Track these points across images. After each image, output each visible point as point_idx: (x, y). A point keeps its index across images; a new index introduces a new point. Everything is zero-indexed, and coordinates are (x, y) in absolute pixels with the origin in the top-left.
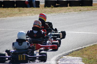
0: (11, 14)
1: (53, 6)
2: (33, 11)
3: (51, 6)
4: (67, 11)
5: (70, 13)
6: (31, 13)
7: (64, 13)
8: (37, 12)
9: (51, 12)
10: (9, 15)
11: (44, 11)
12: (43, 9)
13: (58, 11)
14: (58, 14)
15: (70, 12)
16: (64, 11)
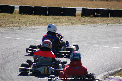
0: (44, 22)
1: (93, 16)
2: (70, 20)
3: (91, 15)
4: (110, 22)
5: (113, 25)
6: (67, 23)
7: (106, 25)
8: (75, 22)
9: (91, 23)
10: (42, 24)
11: (82, 21)
12: (81, 18)
13: (99, 22)
14: (100, 25)
15: (113, 23)
16: (106, 22)
